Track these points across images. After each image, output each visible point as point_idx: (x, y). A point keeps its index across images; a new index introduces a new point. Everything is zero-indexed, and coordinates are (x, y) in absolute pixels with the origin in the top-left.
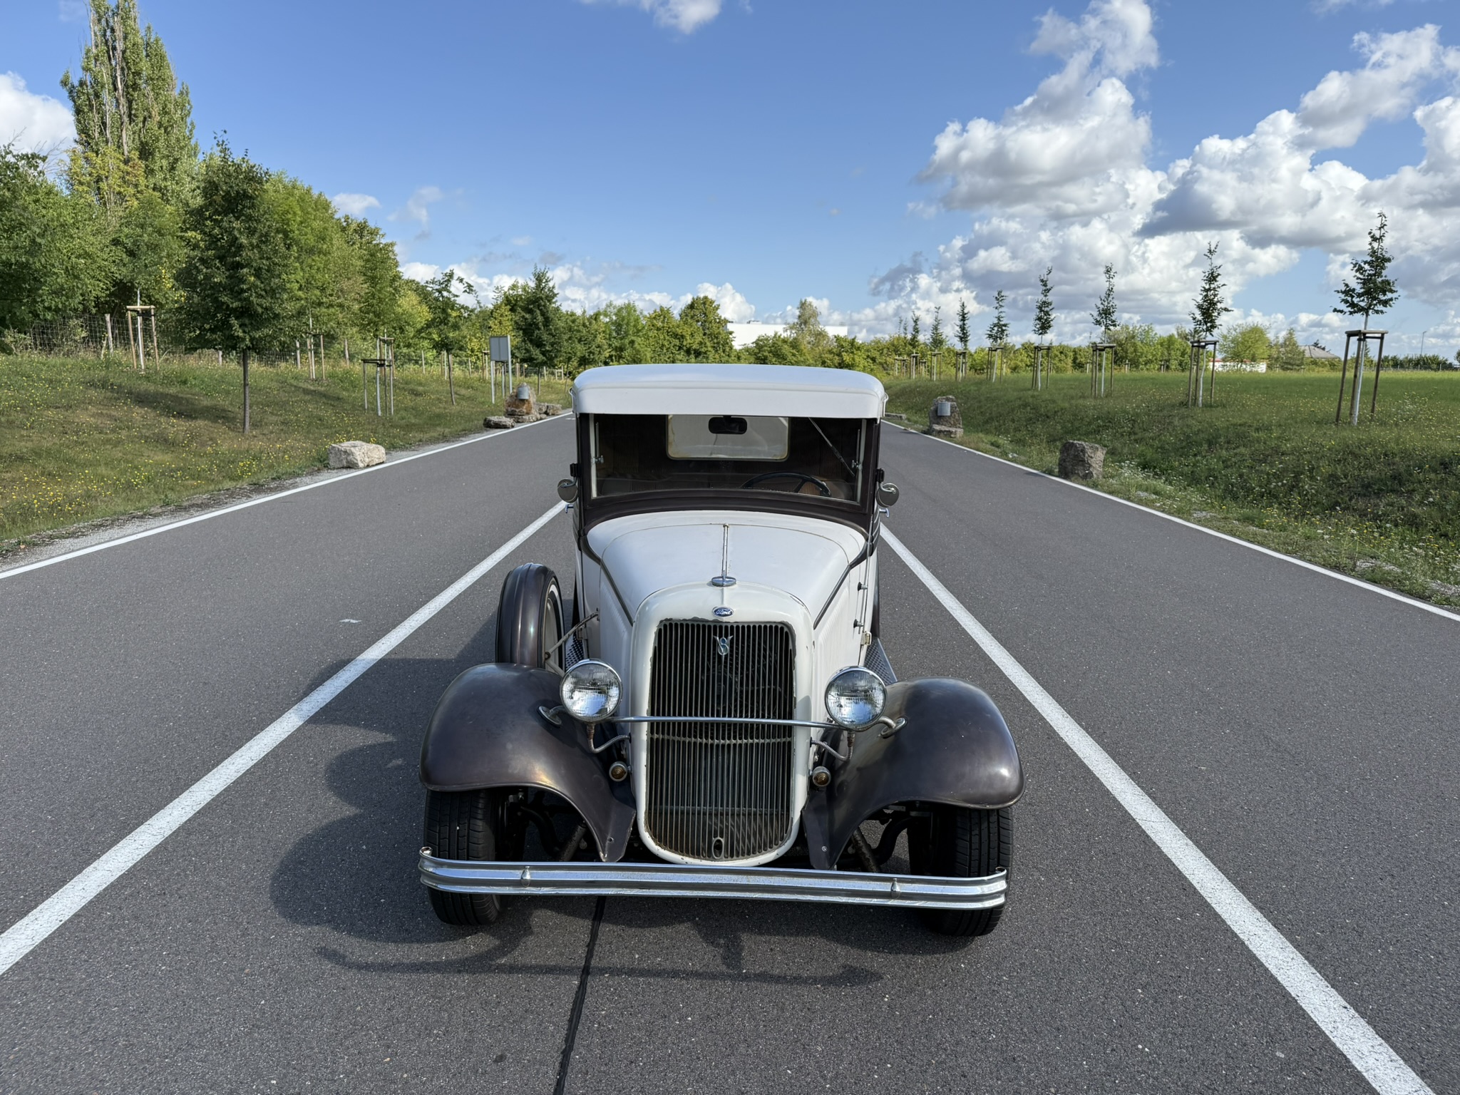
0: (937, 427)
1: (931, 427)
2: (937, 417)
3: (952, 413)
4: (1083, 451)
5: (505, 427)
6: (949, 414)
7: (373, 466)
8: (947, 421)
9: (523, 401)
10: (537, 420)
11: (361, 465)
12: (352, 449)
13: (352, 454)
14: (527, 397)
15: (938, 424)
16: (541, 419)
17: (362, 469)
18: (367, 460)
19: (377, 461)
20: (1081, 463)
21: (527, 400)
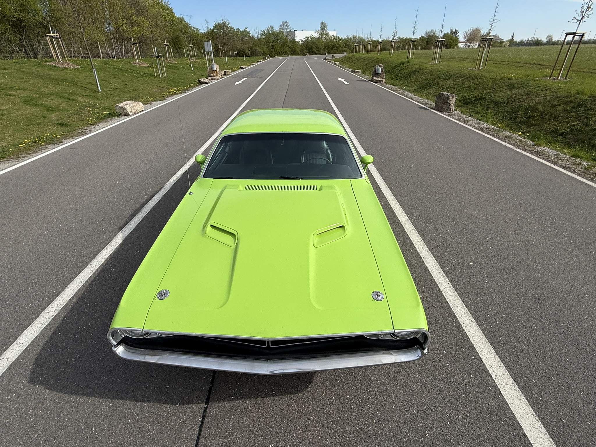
0: (375, 78)
1: (373, 78)
2: (375, 74)
3: (381, 72)
4: (448, 98)
5: (206, 83)
6: (380, 73)
7: (138, 113)
8: (379, 76)
9: (214, 70)
10: (220, 78)
11: (130, 114)
12: (125, 106)
13: (125, 109)
14: (215, 69)
15: (375, 77)
16: (222, 78)
17: (131, 116)
18: (133, 111)
19: (140, 111)
20: (446, 103)
21: (215, 70)
